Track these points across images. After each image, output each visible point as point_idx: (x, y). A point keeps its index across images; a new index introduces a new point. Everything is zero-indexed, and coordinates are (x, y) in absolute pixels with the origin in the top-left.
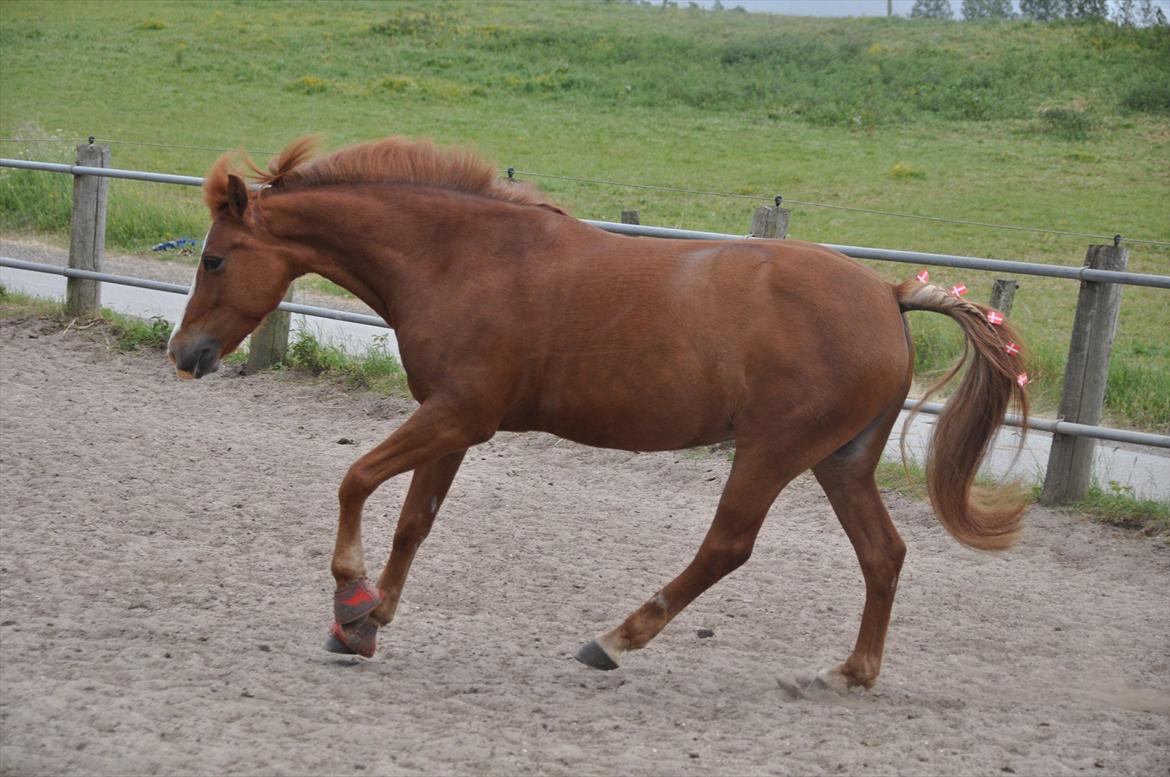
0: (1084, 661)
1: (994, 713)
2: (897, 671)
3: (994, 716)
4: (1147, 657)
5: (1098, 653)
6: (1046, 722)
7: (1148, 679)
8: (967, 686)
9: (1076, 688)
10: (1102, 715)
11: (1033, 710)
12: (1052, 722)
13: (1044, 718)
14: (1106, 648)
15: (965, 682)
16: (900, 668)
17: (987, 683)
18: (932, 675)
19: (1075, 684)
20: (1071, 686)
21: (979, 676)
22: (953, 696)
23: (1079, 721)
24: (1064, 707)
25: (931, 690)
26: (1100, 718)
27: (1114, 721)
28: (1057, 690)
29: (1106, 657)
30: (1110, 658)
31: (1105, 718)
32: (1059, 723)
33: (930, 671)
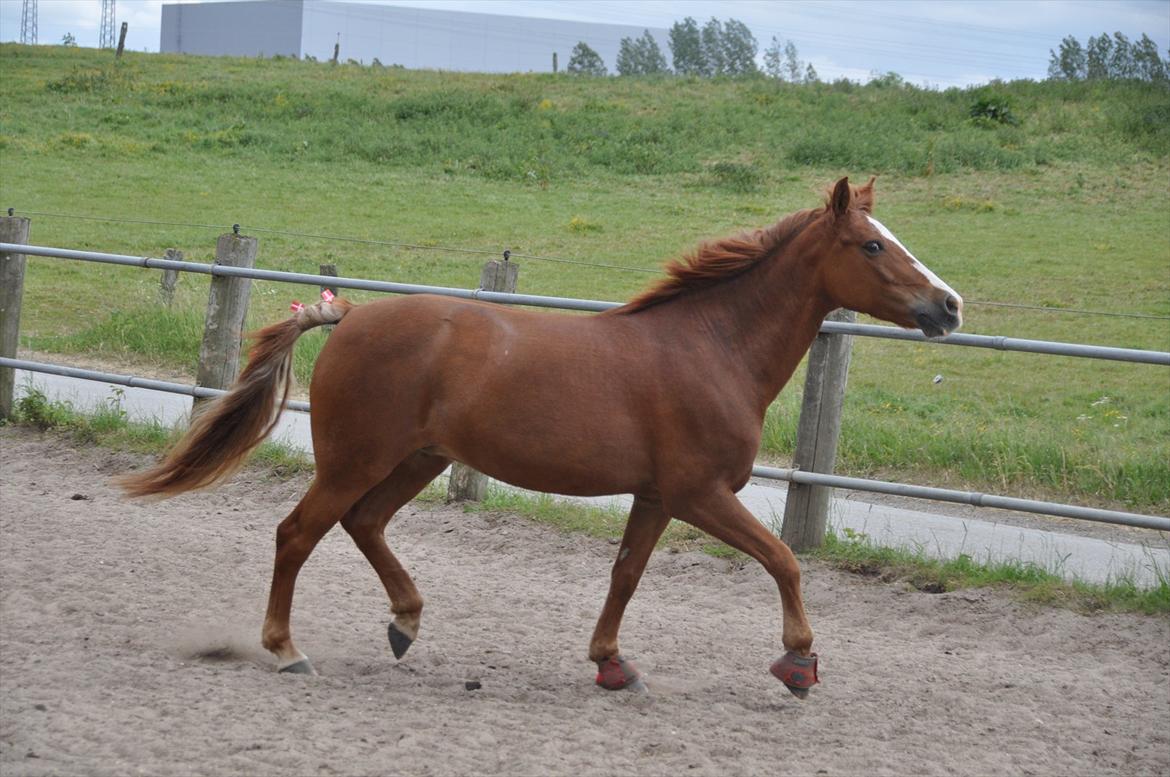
0: (846, 708)
1: (771, 761)
2: (667, 720)
3: (772, 764)
4: (906, 702)
5: (858, 699)
6: (824, 769)
7: (912, 724)
8: (738, 734)
9: (845, 734)
10: (876, 761)
11: (809, 757)
12: (829, 769)
13: (821, 765)
14: (864, 694)
15: (735, 730)
16: (669, 718)
17: (757, 732)
18: (702, 724)
19: (843, 730)
20: (840, 733)
21: (748, 725)
22: (728, 745)
23: (854, 767)
24: (838, 754)
25: (704, 739)
26: (875, 764)
27: (889, 766)
28: (827, 738)
29: (867, 703)
30: (870, 704)
31: (879, 764)
32: (837, 771)
33: (699, 720)
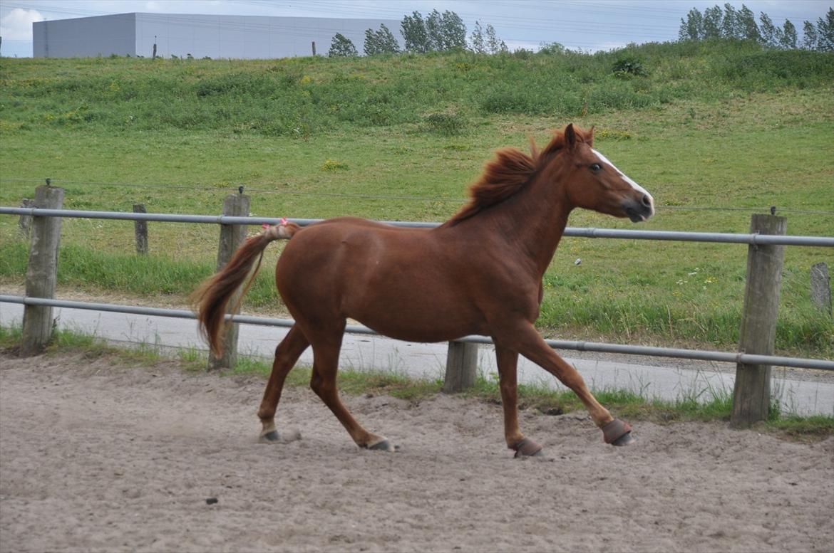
0: (483, 501)
1: (422, 542)
2: (350, 518)
3: (421, 544)
4: (526, 495)
5: (491, 495)
6: (458, 546)
7: (528, 510)
8: (400, 525)
9: (478, 520)
10: (498, 538)
11: (449, 538)
12: (462, 545)
13: (458, 543)
14: (497, 491)
15: (399, 522)
16: (352, 515)
17: (415, 522)
18: (376, 519)
19: (477, 517)
20: (474, 519)
21: (409, 517)
22: (392, 533)
23: (481, 543)
24: (470, 535)
25: (375, 529)
26: (496, 540)
27: (506, 541)
28: (464, 523)
29: (497, 497)
30: (500, 498)
31: (499, 540)
32: (468, 546)
33: (374, 516)
